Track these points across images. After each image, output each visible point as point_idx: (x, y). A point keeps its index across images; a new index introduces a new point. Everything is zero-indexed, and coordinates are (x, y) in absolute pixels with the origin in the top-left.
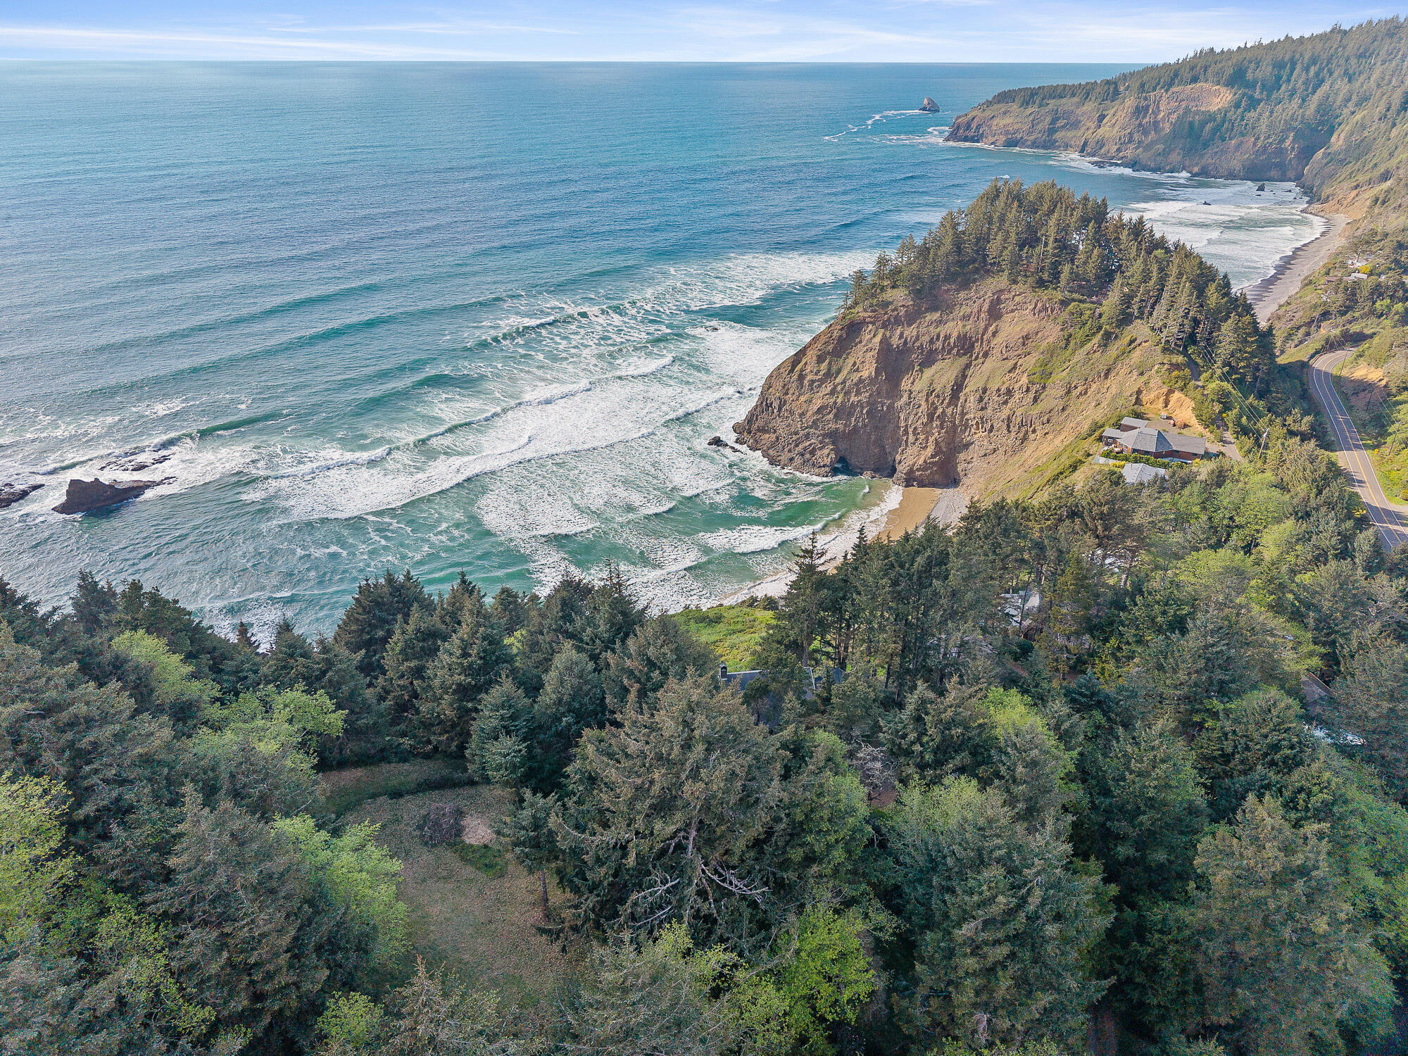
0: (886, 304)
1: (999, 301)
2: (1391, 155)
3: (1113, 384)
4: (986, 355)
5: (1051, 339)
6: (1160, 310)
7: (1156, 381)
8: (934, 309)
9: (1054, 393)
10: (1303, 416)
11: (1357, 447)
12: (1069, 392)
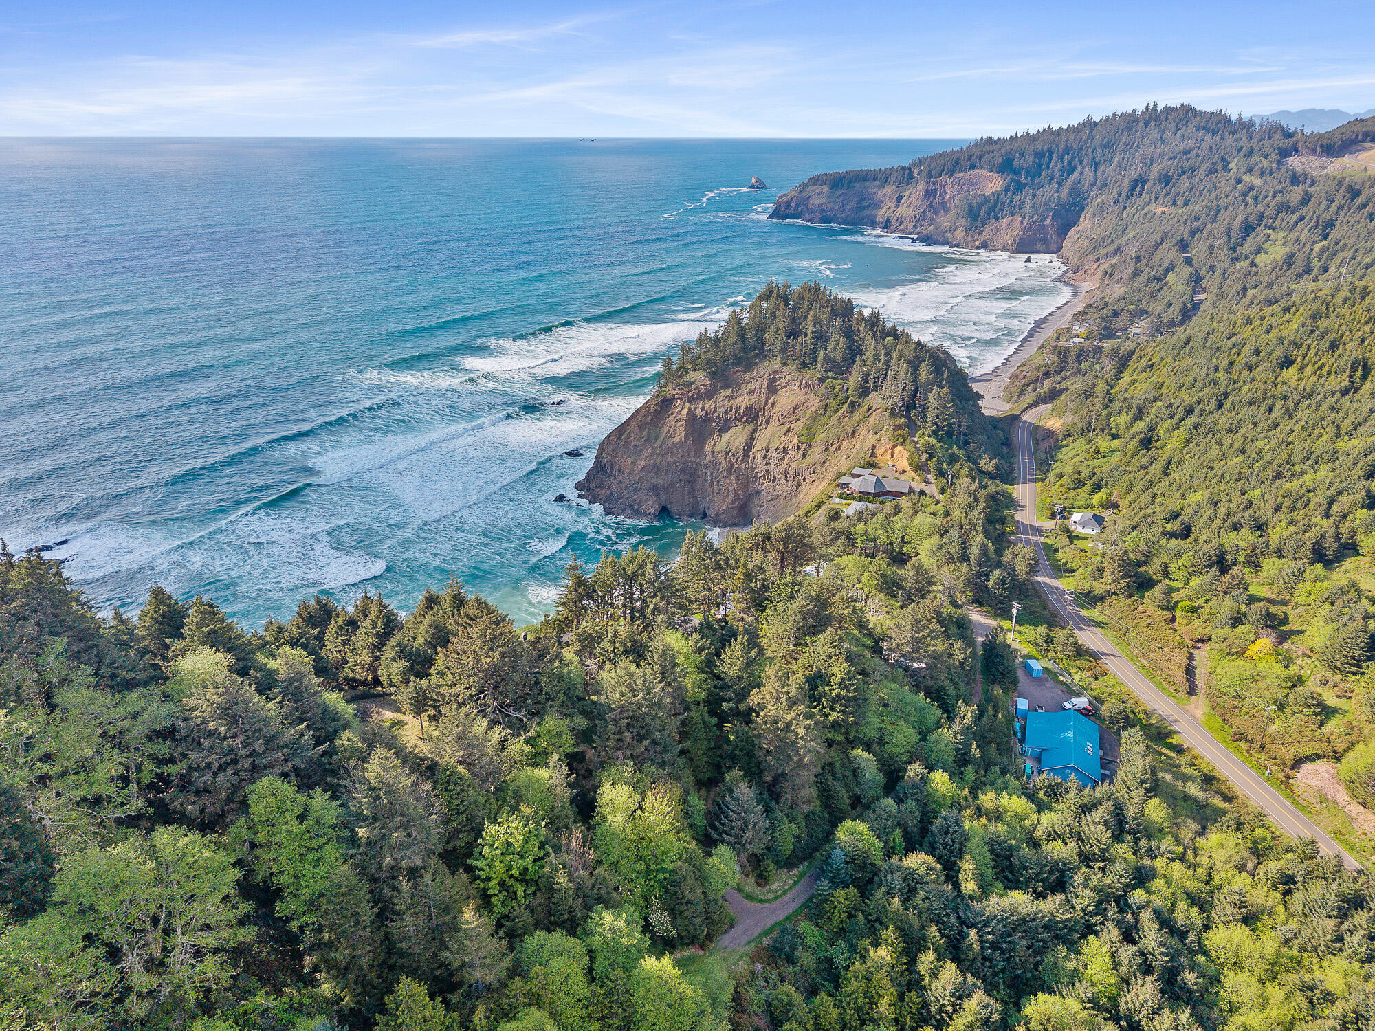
0: (690, 384)
1: (774, 379)
2: (1124, 232)
3: (857, 440)
4: (768, 422)
5: (813, 409)
6: (887, 384)
7: (885, 439)
8: (727, 387)
9: (817, 449)
10: (991, 459)
11: (1031, 481)
12: (827, 449)
